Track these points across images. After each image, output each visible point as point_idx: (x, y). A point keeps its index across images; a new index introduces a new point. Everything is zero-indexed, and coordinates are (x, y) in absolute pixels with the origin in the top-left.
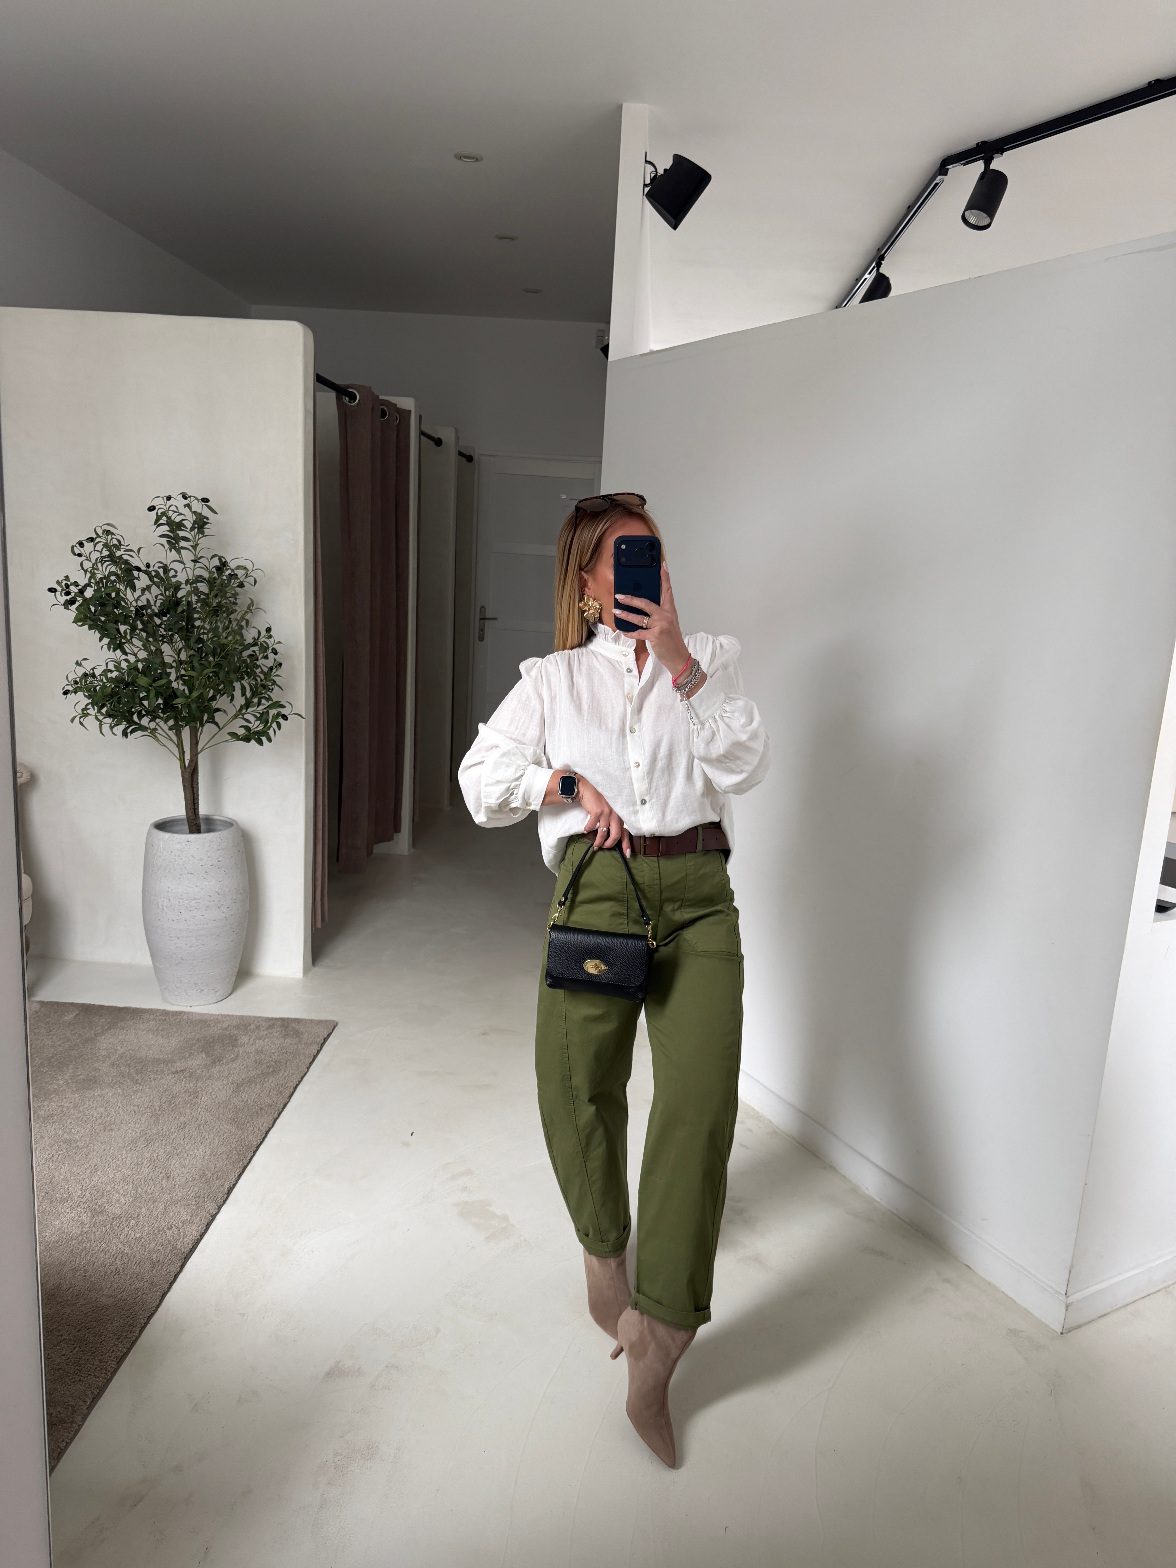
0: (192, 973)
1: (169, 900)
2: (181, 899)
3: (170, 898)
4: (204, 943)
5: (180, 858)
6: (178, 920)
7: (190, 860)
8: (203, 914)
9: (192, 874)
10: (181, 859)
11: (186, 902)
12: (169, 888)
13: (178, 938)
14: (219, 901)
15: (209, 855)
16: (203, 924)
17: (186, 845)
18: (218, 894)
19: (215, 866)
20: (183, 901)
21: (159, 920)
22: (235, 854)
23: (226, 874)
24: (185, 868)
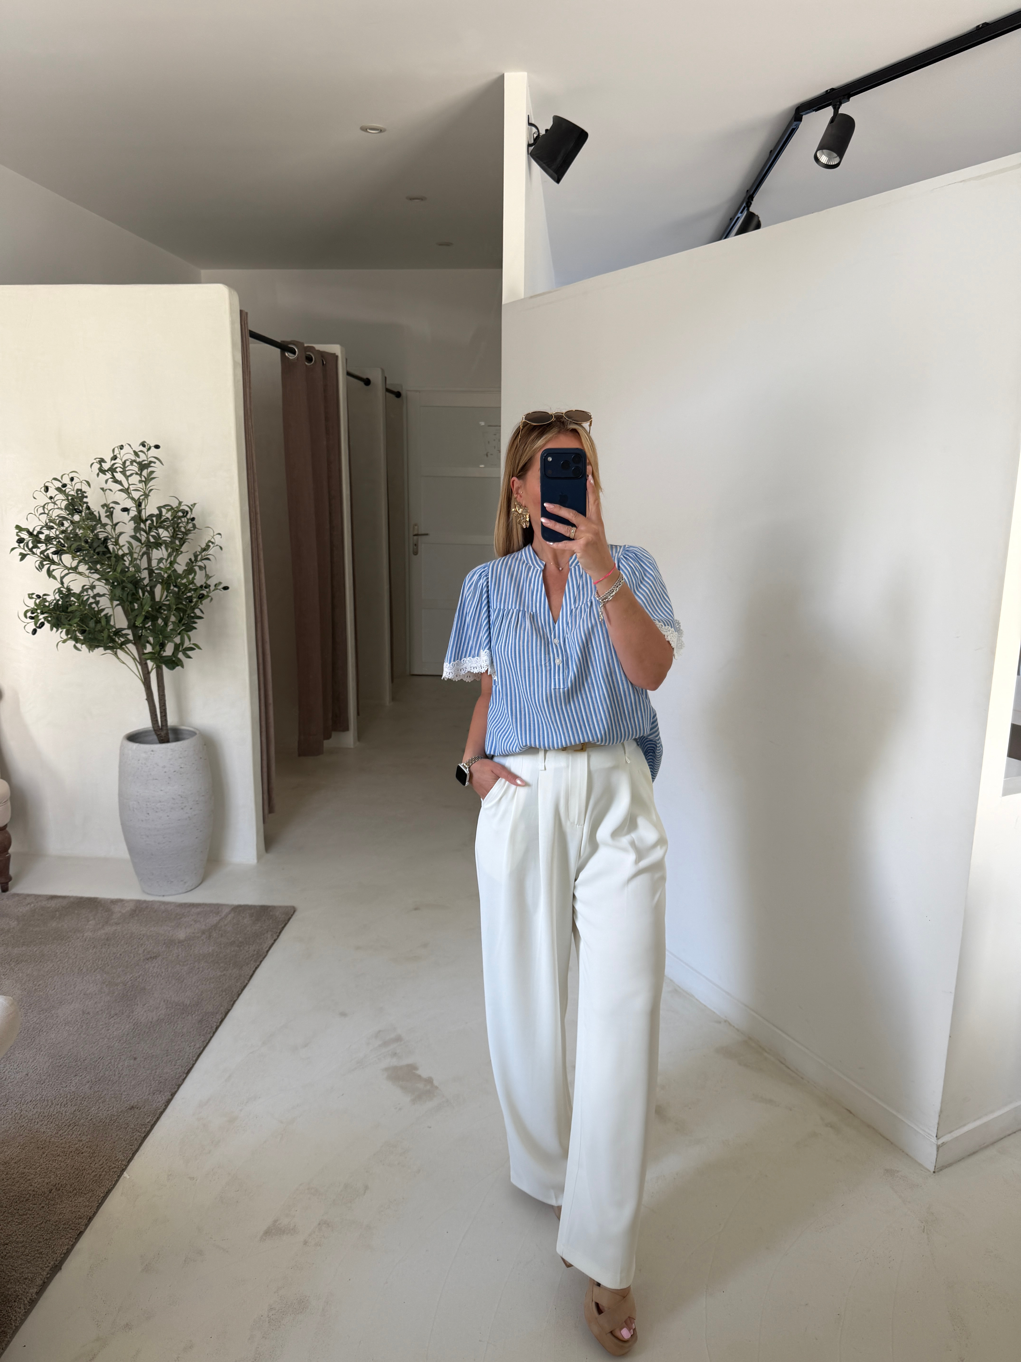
0: (162, 867)
1: (139, 803)
2: (149, 802)
3: (139, 801)
4: (170, 840)
6: (146, 820)
7: (154, 767)
8: (169, 815)
9: (157, 779)
10: (147, 766)
11: (153, 804)
12: (138, 792)
13: (148, 836)
14: (182, 803)
15: (172, 763)
16: (169, 824)
17: (151, 754)
18: (181, 797)
19: (177, 772)
20: (150, 805)
21: (131, 820)
22: (196, 760)
23: (188, 779)
24: (151, 774)
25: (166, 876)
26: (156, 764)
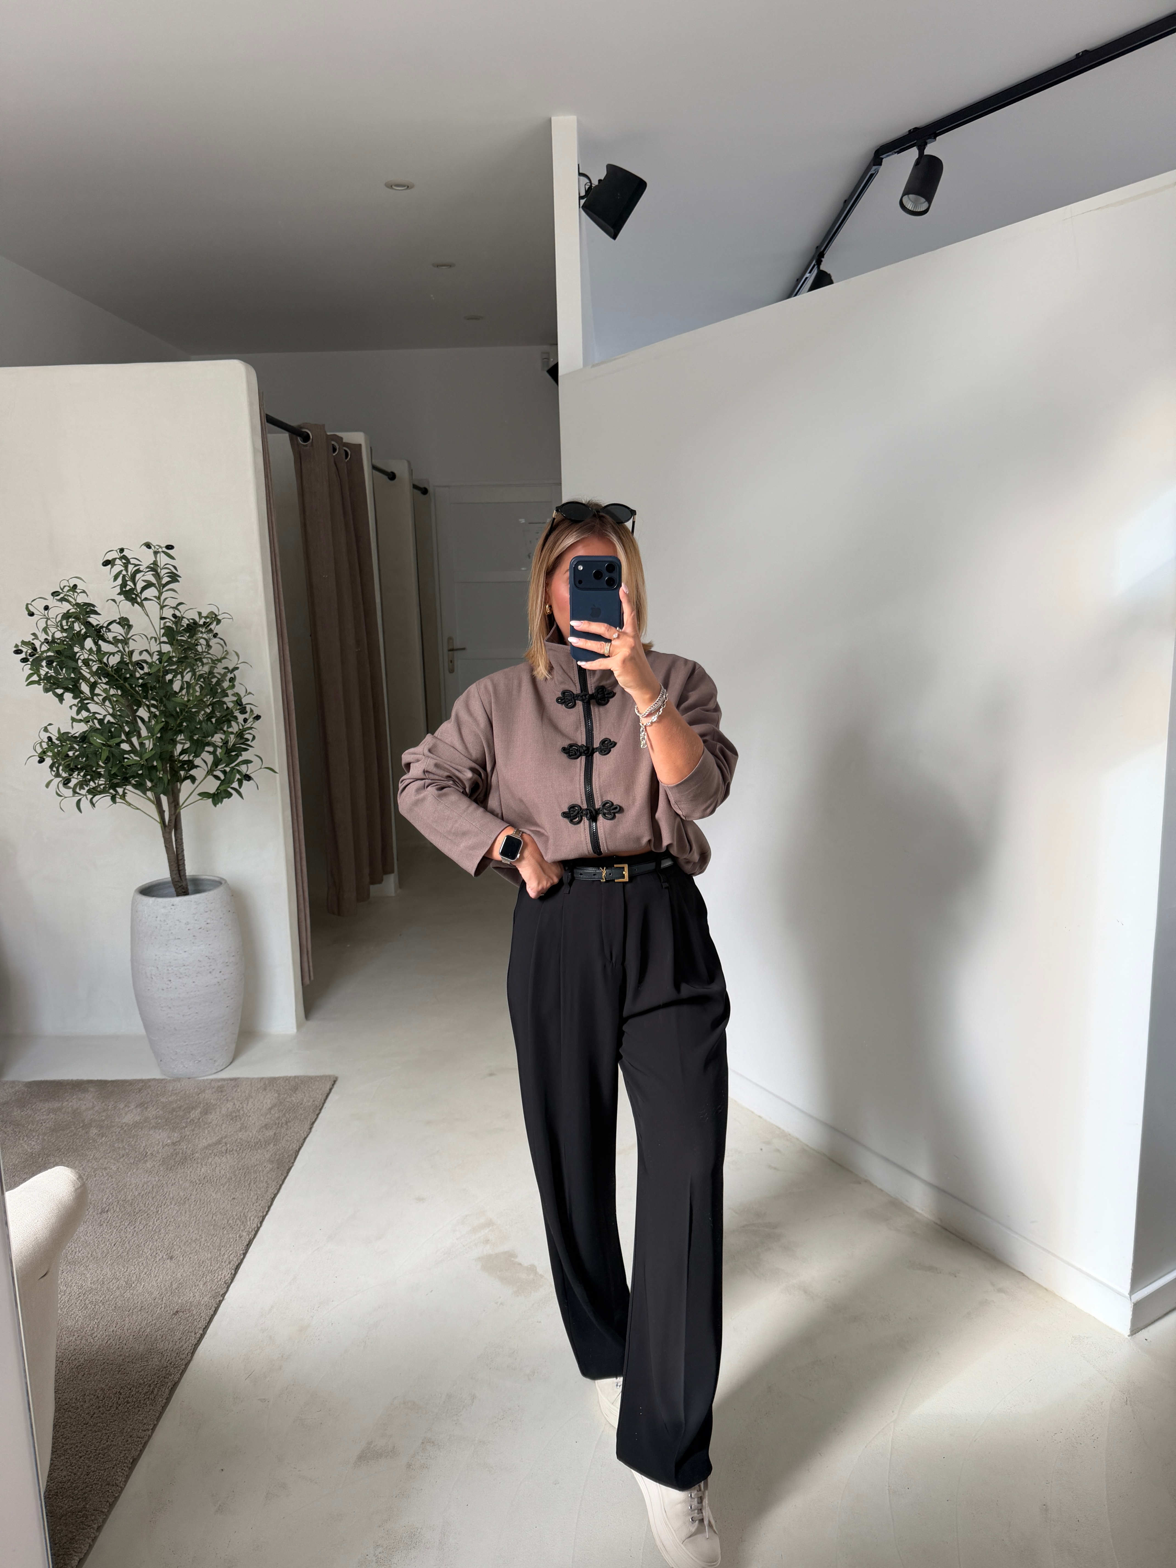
0: (187, 1043)
1: (157, 968)
2: (170, 966)
3: (158, 966)
4: (197, 1011)
5: (166, 923)
6: (167, 988)
7: (176, 925)
8: (194, 981)
9: (179, 939)
11: (176, 969)
12: (156, 955)
13: (170, 1008)
14: (210, 966)
15: (196, 918)
16: (195, 991)
17: (171, 909)
18: (209, 958)
19: (204, 929)
20: (172, 969)
21: (149, 990)
22: (224, 914)
23: (216, 936)
24: (172, 933)
25: (192, 1055)
26: (178, 920)
